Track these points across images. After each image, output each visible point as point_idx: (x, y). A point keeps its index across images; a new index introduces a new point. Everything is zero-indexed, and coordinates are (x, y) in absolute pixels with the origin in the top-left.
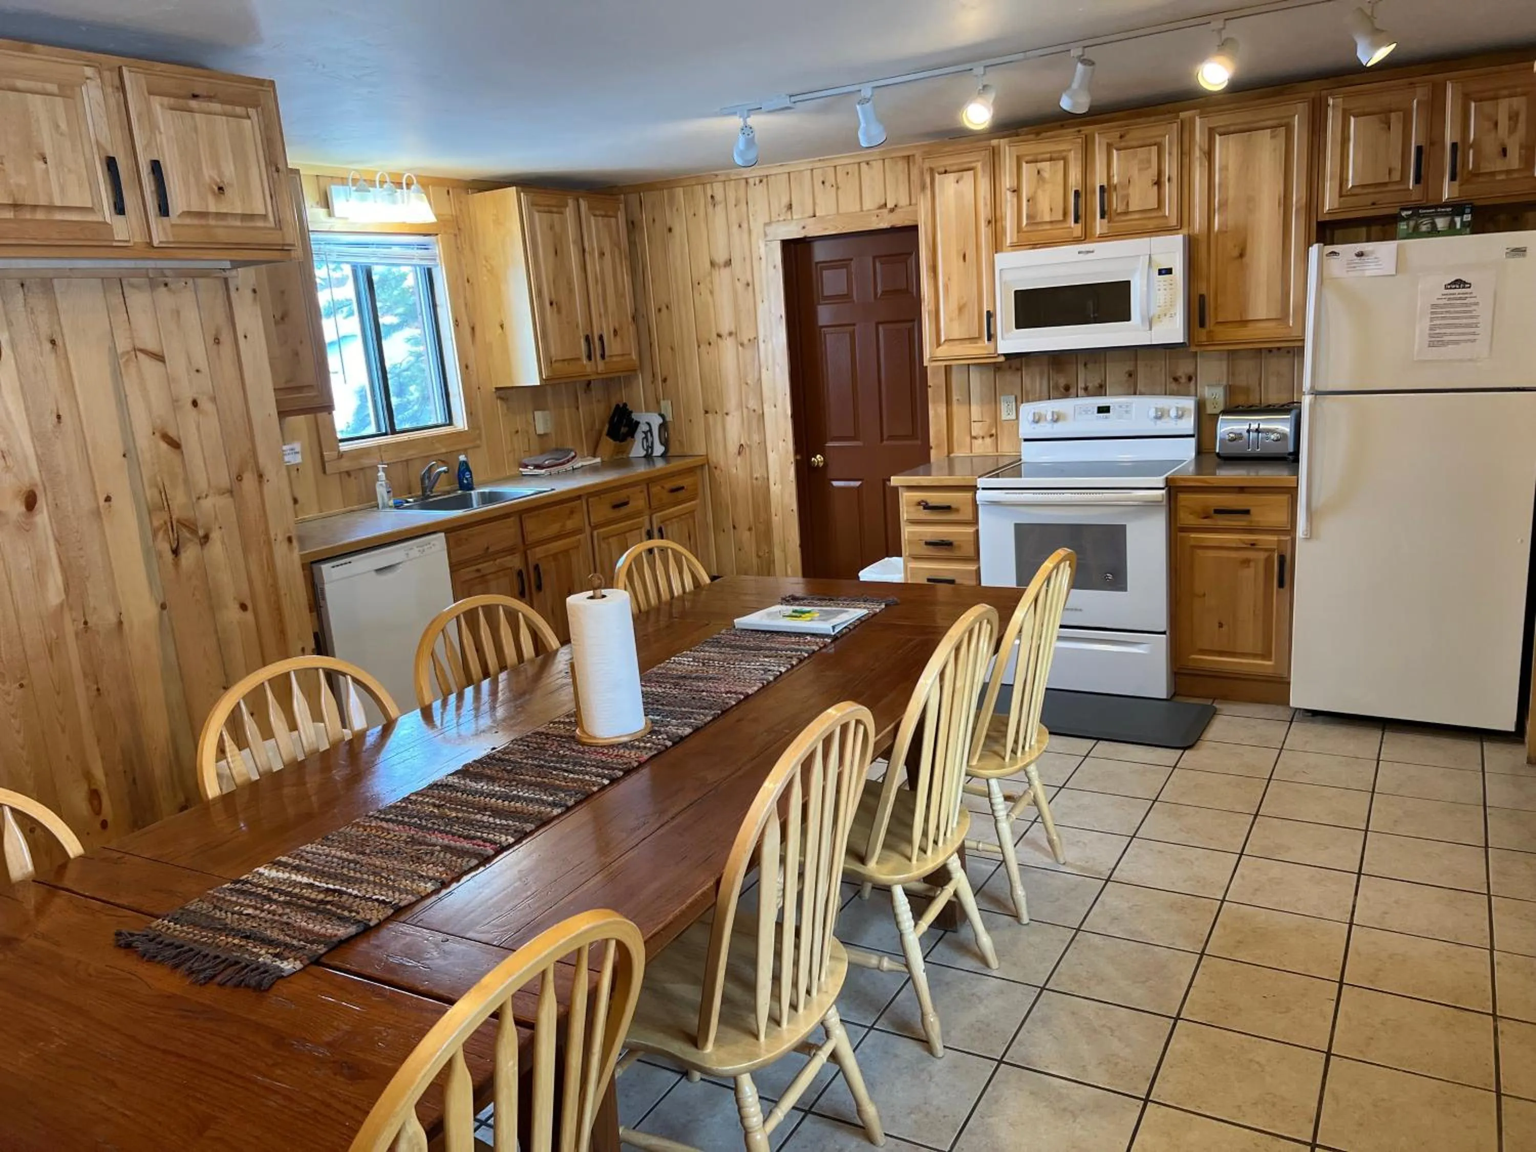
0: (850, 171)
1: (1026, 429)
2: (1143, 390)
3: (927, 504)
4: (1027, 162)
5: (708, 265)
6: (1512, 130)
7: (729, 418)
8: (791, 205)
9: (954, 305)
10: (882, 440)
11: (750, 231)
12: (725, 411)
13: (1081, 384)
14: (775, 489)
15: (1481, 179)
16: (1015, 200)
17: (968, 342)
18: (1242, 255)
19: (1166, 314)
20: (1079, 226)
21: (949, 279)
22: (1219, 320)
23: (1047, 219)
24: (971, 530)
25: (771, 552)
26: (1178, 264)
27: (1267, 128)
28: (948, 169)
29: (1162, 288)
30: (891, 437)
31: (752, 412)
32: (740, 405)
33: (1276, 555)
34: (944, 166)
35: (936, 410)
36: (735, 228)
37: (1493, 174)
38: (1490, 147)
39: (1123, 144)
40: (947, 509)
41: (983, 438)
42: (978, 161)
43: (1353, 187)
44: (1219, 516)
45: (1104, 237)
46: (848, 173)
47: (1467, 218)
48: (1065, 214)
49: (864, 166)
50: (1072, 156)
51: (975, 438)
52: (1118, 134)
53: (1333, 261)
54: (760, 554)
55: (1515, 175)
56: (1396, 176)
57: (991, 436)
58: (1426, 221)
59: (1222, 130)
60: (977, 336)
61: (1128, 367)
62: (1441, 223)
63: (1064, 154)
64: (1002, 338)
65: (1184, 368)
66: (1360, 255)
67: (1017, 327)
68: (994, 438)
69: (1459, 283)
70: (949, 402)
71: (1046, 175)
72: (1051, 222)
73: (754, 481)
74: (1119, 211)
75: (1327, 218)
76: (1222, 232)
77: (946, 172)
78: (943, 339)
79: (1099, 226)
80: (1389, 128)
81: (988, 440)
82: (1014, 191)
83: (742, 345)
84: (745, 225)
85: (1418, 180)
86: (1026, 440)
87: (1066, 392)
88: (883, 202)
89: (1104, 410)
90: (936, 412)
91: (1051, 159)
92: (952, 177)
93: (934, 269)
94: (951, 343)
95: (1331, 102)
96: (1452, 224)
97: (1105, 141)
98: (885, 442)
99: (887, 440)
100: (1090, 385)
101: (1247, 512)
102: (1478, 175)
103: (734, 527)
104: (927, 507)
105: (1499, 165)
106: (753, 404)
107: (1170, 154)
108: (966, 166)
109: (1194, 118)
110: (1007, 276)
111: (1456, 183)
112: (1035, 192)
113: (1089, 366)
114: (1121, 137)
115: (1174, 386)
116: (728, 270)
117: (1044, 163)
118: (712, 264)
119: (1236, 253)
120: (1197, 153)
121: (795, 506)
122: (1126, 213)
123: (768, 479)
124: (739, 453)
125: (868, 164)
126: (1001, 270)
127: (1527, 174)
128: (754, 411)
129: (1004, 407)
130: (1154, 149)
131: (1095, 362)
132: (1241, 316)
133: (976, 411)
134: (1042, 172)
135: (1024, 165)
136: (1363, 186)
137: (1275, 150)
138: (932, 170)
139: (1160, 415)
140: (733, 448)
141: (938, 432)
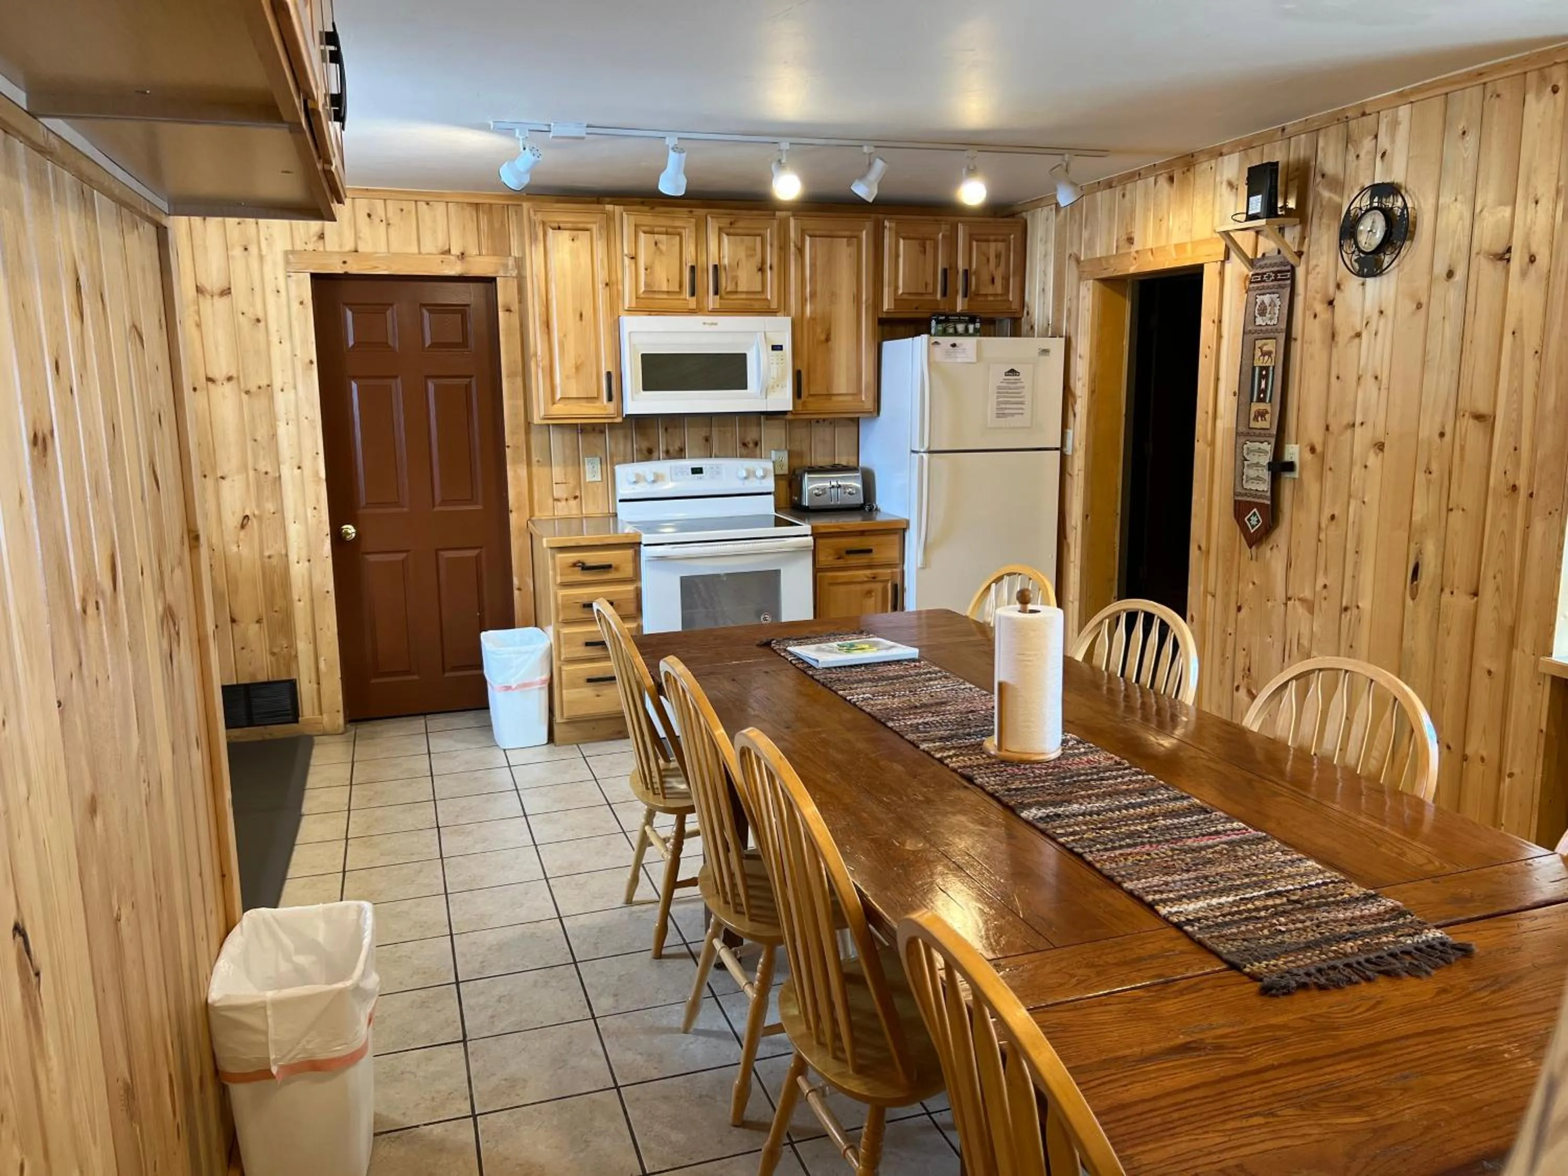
0: (404, 207)
1: (624, 491)
2: (718, 454)
3: (583, 564)
4: (645, 232)
5: (192, 292)
6: (998, 265)
7: (225, 484)
8: (323, 234)
9: (571, 361)
10: (434, 506)
11: (261, 257)
12: (219, 475)
13: (662, 447)
14: (298, 571)
15: (979, 299)
16: (633, 266)
17: (585, 401)
18: (828, 339)
19: (778, 384)
20: (694, 298)
21: (565, 336)
22: (812, 393)
23: (665, 289)
24: (631, 587)
25: (292, 645)
26: (786, 341)
27: (844, 237)
28: (562, 225)
29: (775, 362)
30: (444, 502)
31: (263, 476)
32: (244, 467)
33: (890, 584)
34: (558, 222)
35: (515, 472)
36: (237, 252)
37: (986, 295)
38: (985, 277)
39: (732, 231)
40: (607, 568)
41: (567, 500)
42: (595, 223)
43: (903, 293)
44: (852, 556)
45: (714, 312)
46: (402, 210)
47: (978, 325)
48: (681, 286)
49: (422, 205)
50: (685, 233)
51: (558, 500)
52: (728, 221)
53: (937, 349)
54: (276, 650)
55: (999, 298)
56: (930, 289)
57: (576, 497)
58: (951, 325)
59: (811, 233)
60: (596, 395)
61: (704, 432)
62: (960, 328)
63: (679, 230)
64: (633, 399)
65: (752, 435)
66: (954, 345)
67: (645, 389)
68: (578, 500)
69: (1012, 372)
70: (529, 464)
71: (663, 247)
72: (668, 292)
73: (267, 560)
74: (728, 289)
75: (884, 316)
76: (813, 319)
77: (559, 228)
78: (558, 396)
79: (712, 301)
80: (925, 252)
81: (573, 503)
82: (632, 258)
83: (247, 392)
84: (253, 250)
85: (944, 294)
86: (621, 501)
87: (649, 455)
88: (447, 248)
89: (697, 471)
90: (515, 474)
91: (667, 233)
92: (566, 235)
93: (547, 325)
94: (567, 401)
95: (887, 223)
96: (967, 330)
97: (716, 226)
98: (437, 509)
99: (440, 505)
100: (671, 449)
101: (870, 551)
102: (978, 295)
103: (233, 621)
104: (585, 568)
105: (990, 290)
106: (264, 466)
107: (771, 245)
108: (581, 226)
109: (788, 218)
110: (636, 339)
111: (966, 299)
112: (653, 262)
113: (669, 430)
114: (731, 224)
115: (744, 451)
116: (225, 300)
117: (661, 236)
118: (199, 290)
119: (823, 337)
120: (792, 248)
121: (331, 586)
122: (736, 292)
123: (287, 555)
124: (243, 526)
125: (428, 204)
126: (630, 333)
127: (1004, 298)
128: (266, 473)
129: (588, 467)
130: (759, 239)
131: (675, 427)
132: (828, 390)
133: (557, 472)
134: (659, 245)
135: (642, 235)
136: (910, 294)
137: (850, 256)
138: (544, 223)
139: (750, 474)
140: (232, 520)
141: (519, 494)
